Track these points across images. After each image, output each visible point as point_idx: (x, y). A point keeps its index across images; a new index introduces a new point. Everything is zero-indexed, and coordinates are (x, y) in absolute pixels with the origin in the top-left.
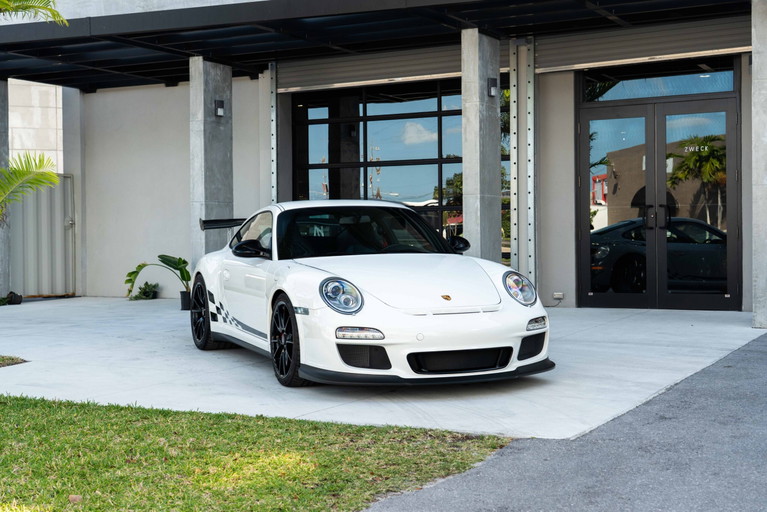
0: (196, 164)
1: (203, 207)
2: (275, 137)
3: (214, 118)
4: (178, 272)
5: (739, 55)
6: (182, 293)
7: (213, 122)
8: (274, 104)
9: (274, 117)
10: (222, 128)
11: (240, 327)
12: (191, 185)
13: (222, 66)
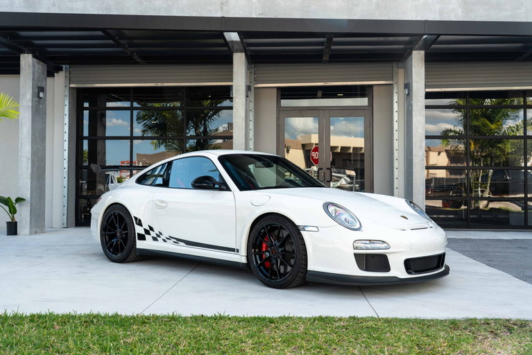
0: (24, 130)
1: (30, 161)
2: (67, 116)
3: (37, 99)
4: (7, 208)
5: (371, 86)
6: (8, 223)
7: (36, 101)
8: (67, 94)
9: (67, 103)
10: (41, 106)
11: (183, 244)
12: (20, 145)
13: (42, 63)
